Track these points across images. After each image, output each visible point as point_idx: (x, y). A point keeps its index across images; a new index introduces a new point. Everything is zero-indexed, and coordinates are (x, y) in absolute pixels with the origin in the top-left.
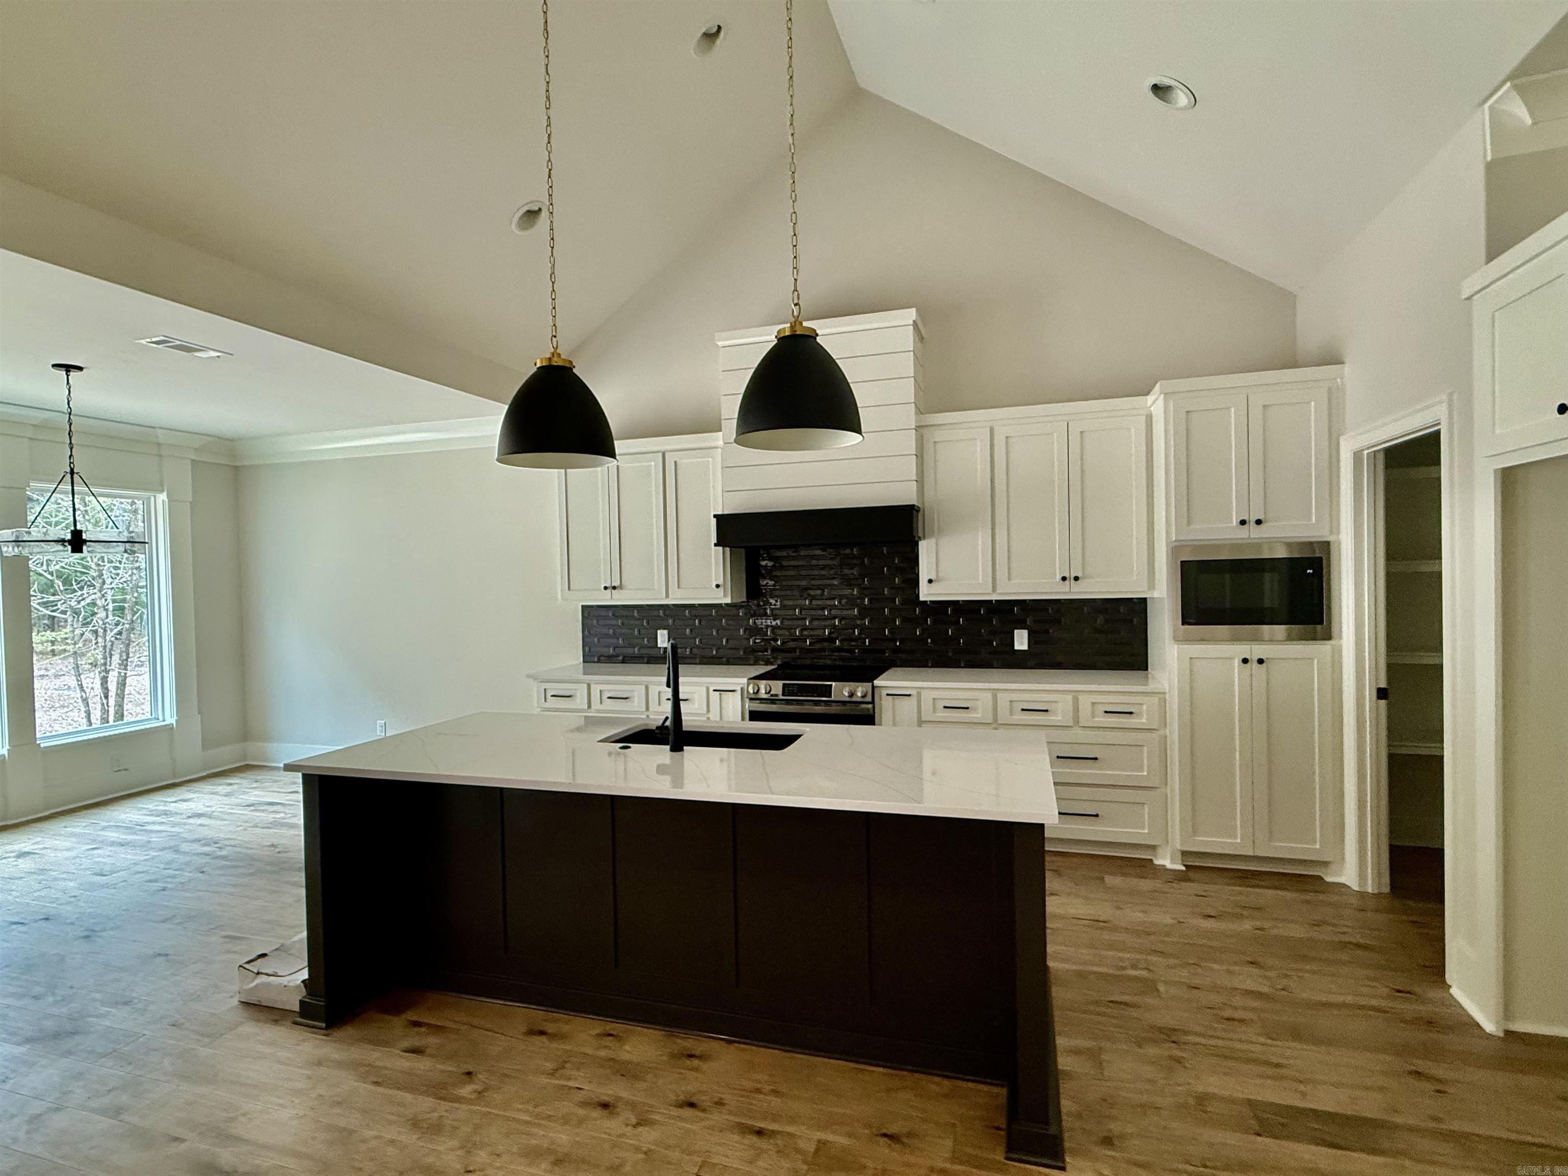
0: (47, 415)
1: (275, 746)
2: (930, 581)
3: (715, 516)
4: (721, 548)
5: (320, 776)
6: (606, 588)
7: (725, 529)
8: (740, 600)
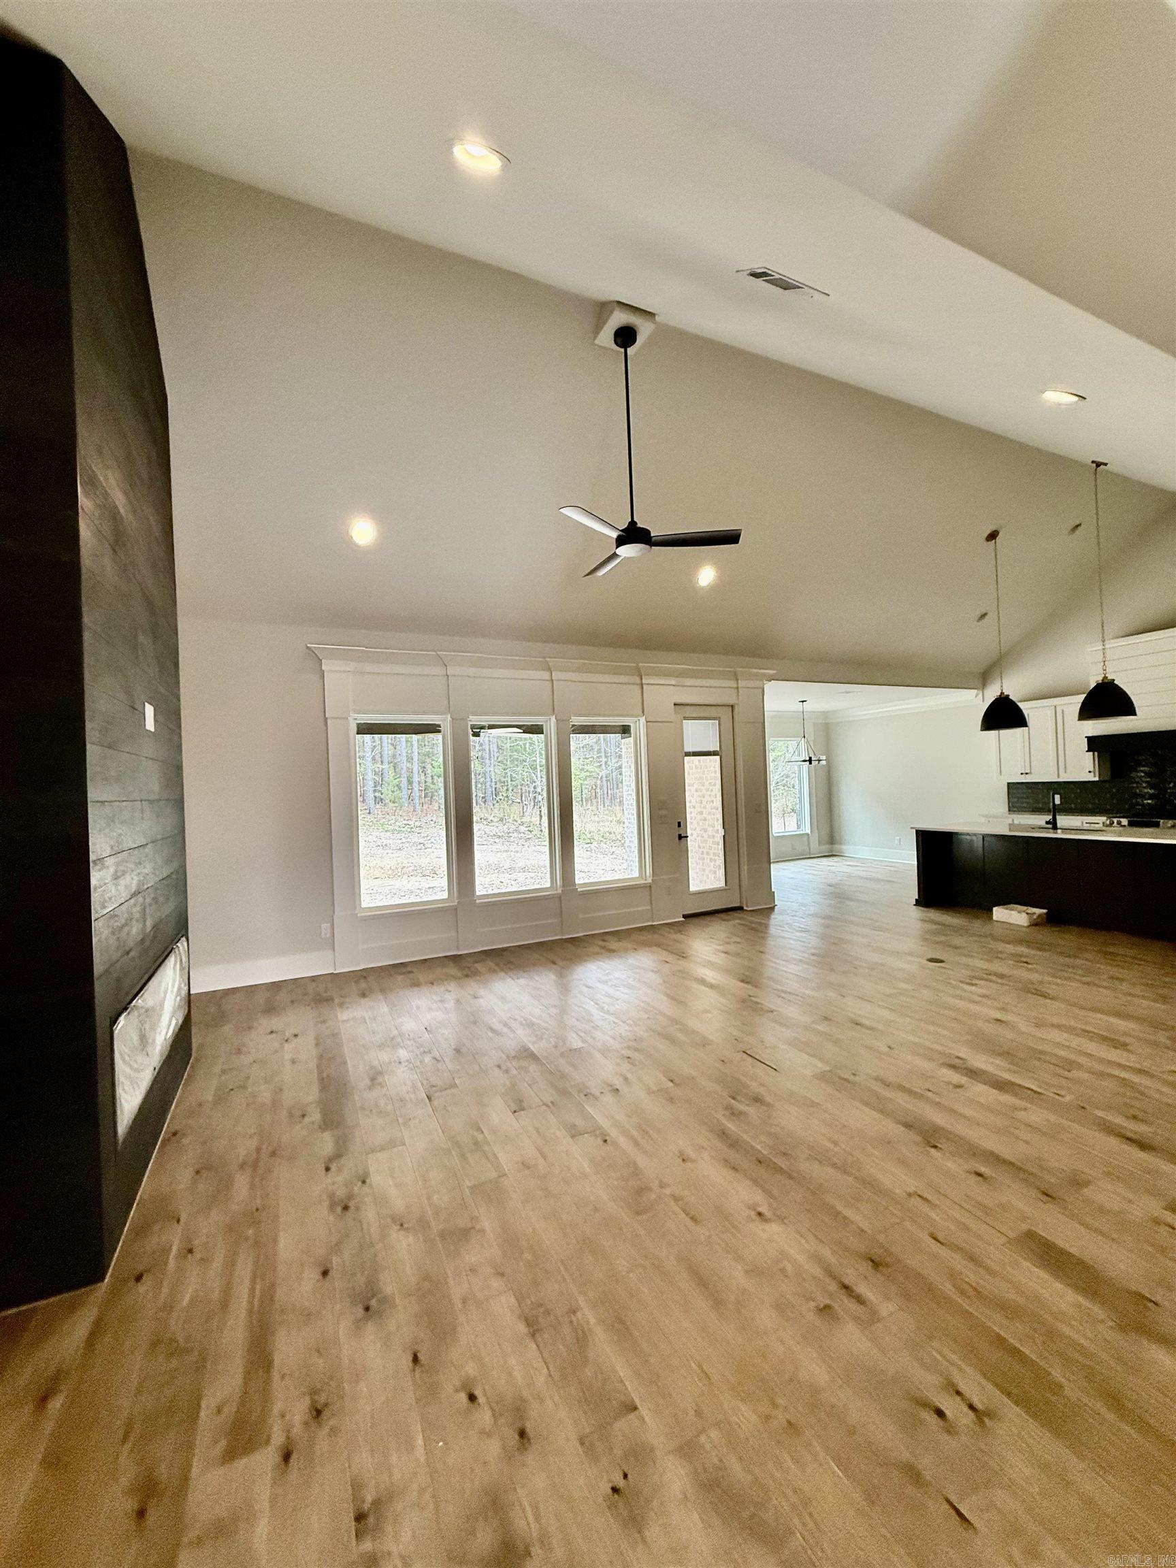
0: (783, 713)
1: (841, 846)
3: (1086, 737)
4: (1091, 753)
5: (923, 831)
6: (1022, 774)
7: (1095, 743)
8: (1106, 778)
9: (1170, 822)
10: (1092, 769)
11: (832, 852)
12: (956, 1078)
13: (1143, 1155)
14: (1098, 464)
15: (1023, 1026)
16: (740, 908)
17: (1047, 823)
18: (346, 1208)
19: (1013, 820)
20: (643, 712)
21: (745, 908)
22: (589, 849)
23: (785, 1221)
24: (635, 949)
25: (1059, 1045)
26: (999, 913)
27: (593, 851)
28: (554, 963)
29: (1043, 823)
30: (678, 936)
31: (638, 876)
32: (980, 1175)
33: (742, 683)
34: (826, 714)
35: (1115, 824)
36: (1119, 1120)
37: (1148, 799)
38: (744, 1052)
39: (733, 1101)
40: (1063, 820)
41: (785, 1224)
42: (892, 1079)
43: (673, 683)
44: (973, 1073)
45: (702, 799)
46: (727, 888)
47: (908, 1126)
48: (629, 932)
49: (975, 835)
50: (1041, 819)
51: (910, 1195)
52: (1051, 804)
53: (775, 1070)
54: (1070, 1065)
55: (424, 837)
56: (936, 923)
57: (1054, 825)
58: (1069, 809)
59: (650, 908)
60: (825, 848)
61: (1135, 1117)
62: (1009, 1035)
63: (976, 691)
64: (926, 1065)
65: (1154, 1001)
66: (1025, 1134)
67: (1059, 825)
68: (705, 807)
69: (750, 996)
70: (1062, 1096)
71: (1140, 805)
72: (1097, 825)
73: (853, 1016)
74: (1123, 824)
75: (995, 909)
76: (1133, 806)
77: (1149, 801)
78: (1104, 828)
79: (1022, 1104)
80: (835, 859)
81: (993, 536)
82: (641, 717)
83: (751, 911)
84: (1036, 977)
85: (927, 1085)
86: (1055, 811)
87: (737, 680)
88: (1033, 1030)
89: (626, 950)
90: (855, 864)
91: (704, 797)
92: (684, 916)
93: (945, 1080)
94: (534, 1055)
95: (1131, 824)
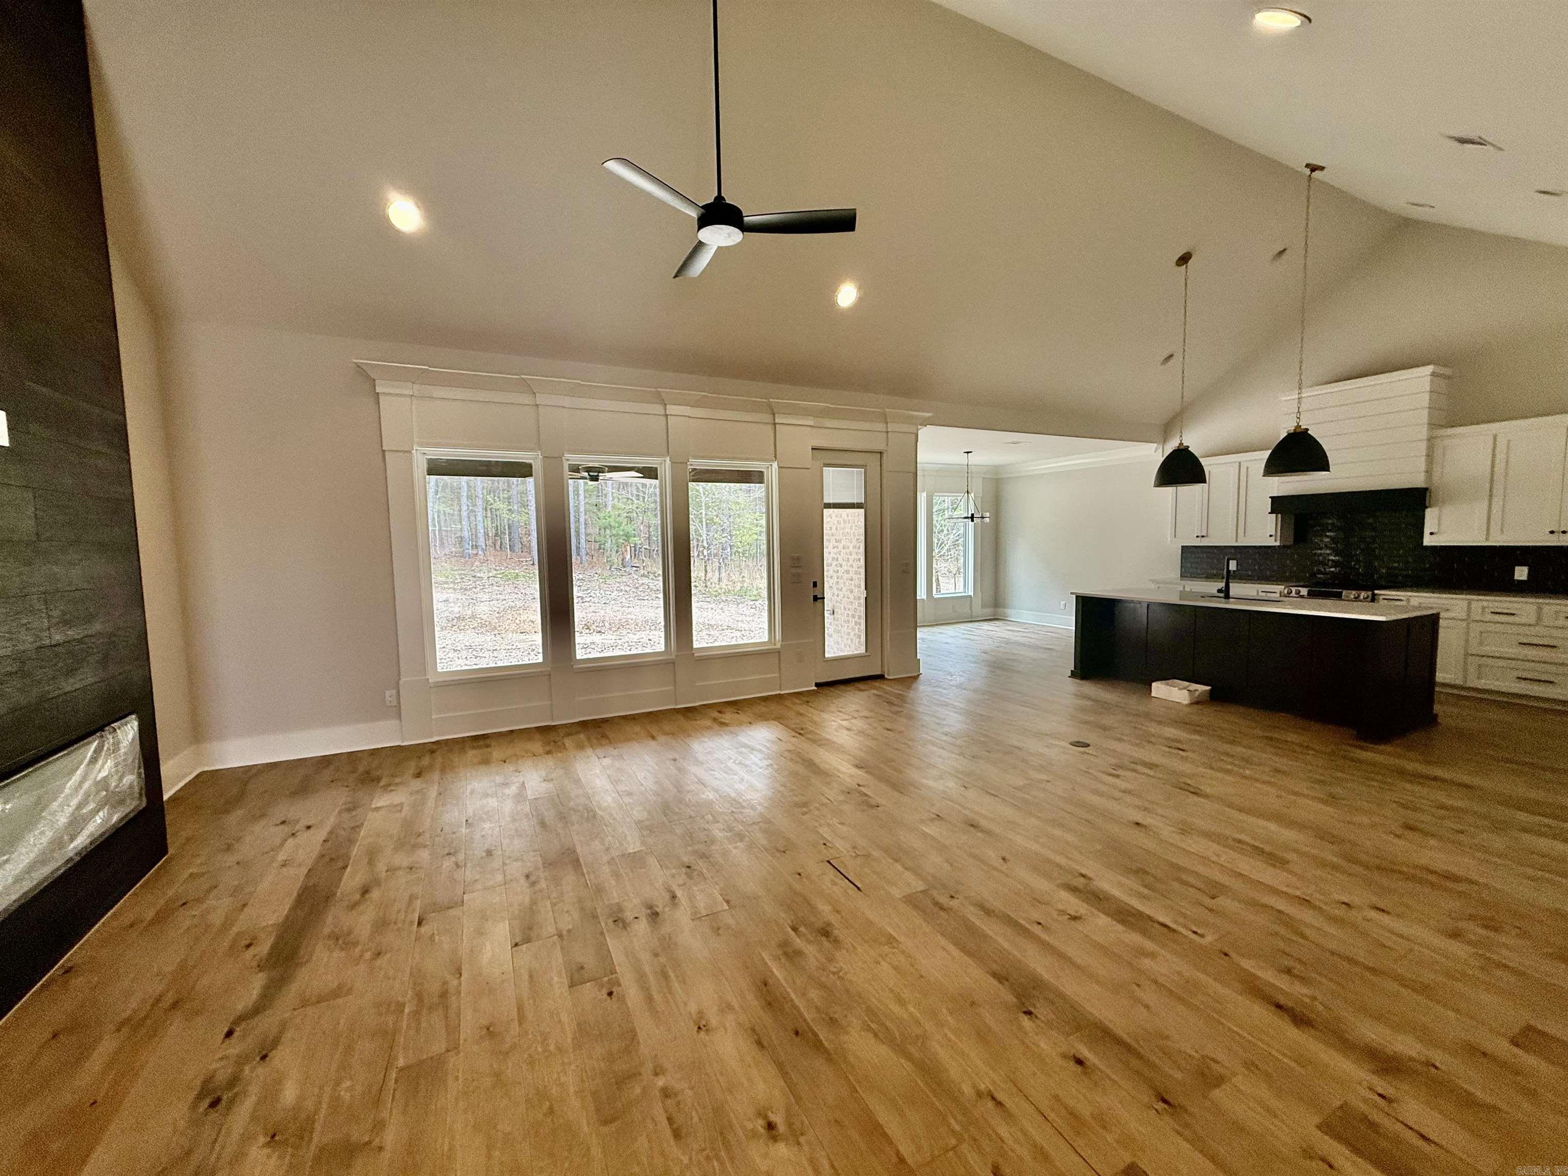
0: (941, 466)
1: (1005, 610)
2: (1432, 534)
3: (1270, 496)
4: (1274, 515)
5: (1083, 597)
6: (1197, 537)
7: (1279, 504)
8: (1288, 543)
9: (1354, 592)
10: (1273, 533)
11: (995, 615)
12: (1074, 904)
13: (1293, 1033)
14: (1314, 168)
15: (1166, 832)
16: (881, 677)
17: (1219, 591)
18: (215, 1104)
19: (1184, 587)
20: (775, 457)
21: (886, 676)
22: (754, 607)
23: (802, 1140)
24: (750, 723)
25: (1205, 860)
26: (1159, 689)
27: (757, 609)
28: (653, 738)
29: (1214, 591)
30: (803, 709)
31: (766, 640)
32: (1079, 1062)
33: (891, 427)
34: (997, 469)
35: (1293, 594)
36: (1268, 975)
37: (1331, 568)
38: (829, 862)
39: (792, 933)
40: (1236, 589)
41: (799, 1144)
42: (996, 904)
43: (811, 423)
44: (1097, 898)
45: (849, 556)
46: (867, 654)
47: (1000, 978)
48: (750, 702)
49: (1140, 603)
50: (1214, 587)
51: (979, 1094)
52: (1225, 570)
53: (858, 888)
54: (1215, 890)
55: (583, 591)
56: (1089, 698)
57: (1225, 593)
58: (1242, 576)
59: (777, 675)
60: (988, 611)
61: (1289, 971)
62: (1150, 844)
63: (1155, 445)
64: (1042, 885)
65: (1322, 801)
66: (1149, 995)
67: (1231, 594)
68: (852, 566)
69: (859, 785)
70: (1202, 936)
71: (1322, 573)
72: (1273, 595)
73: (971, 815)
74: (1301, 594)
75: (1154, 684)
76: (1313, 575)
77: (1333, 569)
78: (1281, 599)
79: (1149, 945)
80: (997, 623)
81: (1184, 259)
82: (772, 461)
83: (891, 680)
84: (1187, 768)
85: (1036, 916)
86: (1230, 577)
87: (887, 423)
88: (1177, 839)
89: (741, 724)
90: (1015, 629)
91: (851, 555)
92: (817, 685)
93: (1060, 907)
94: (578, 860)
95: (1311, 595)
